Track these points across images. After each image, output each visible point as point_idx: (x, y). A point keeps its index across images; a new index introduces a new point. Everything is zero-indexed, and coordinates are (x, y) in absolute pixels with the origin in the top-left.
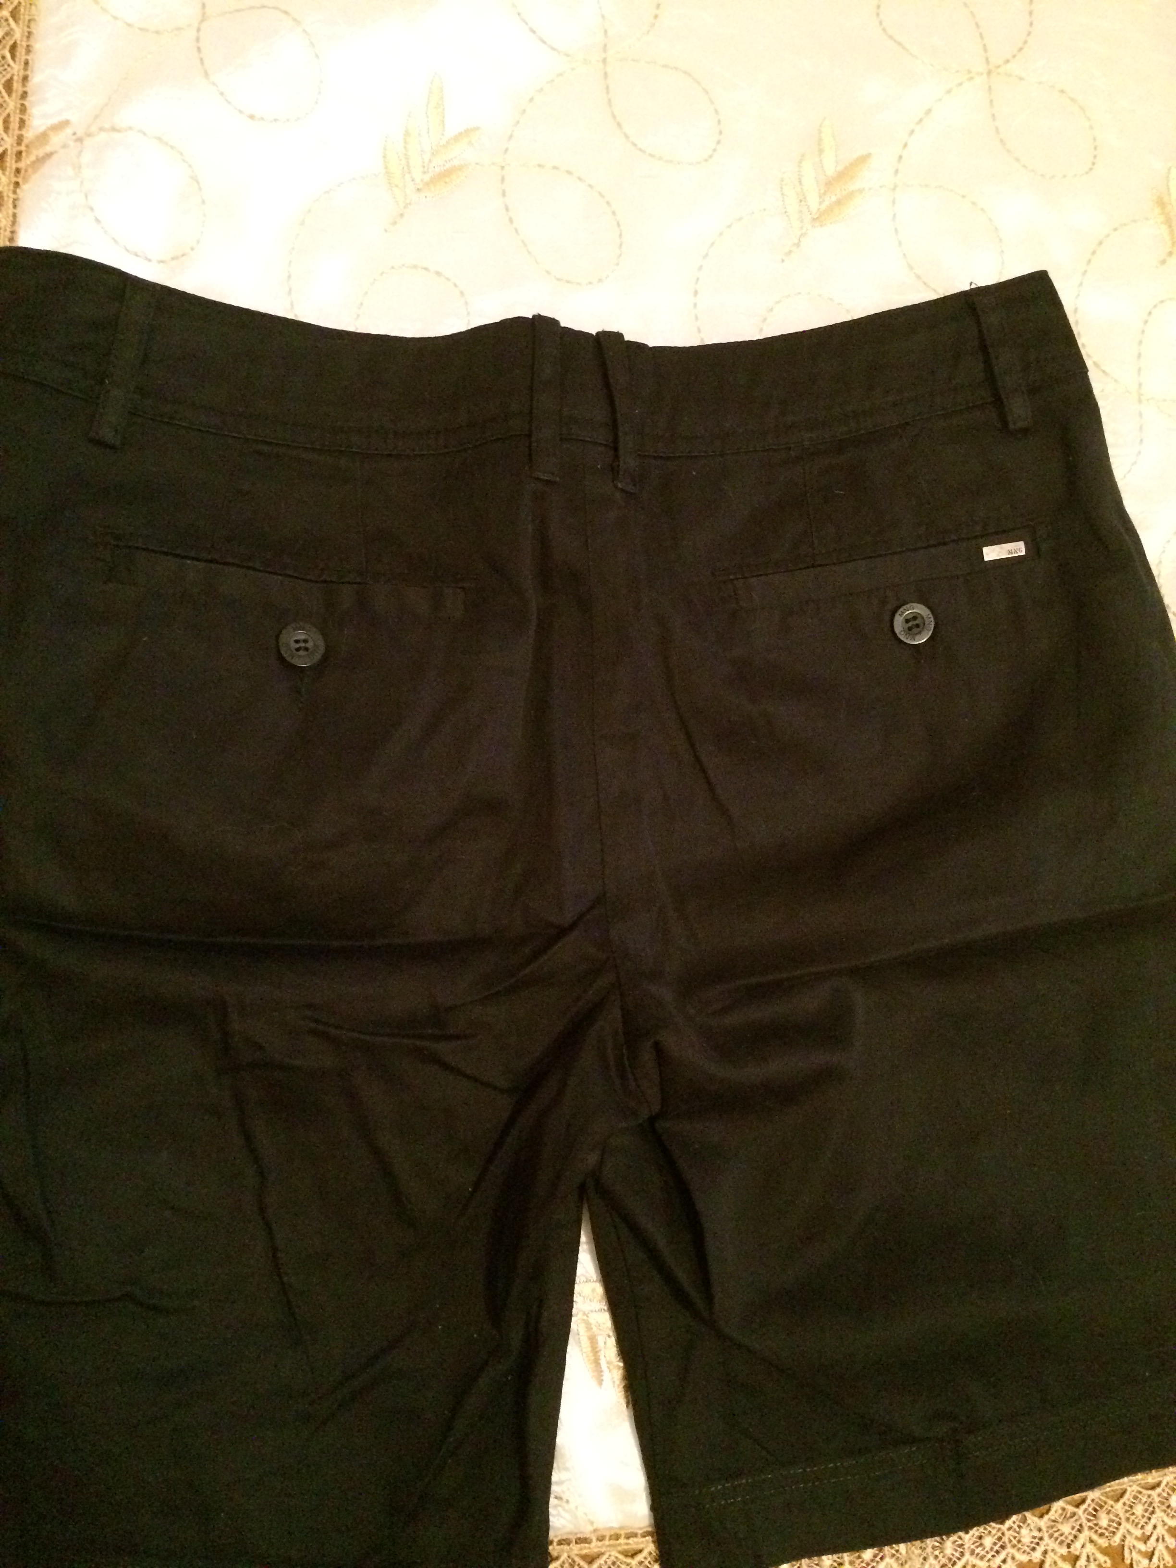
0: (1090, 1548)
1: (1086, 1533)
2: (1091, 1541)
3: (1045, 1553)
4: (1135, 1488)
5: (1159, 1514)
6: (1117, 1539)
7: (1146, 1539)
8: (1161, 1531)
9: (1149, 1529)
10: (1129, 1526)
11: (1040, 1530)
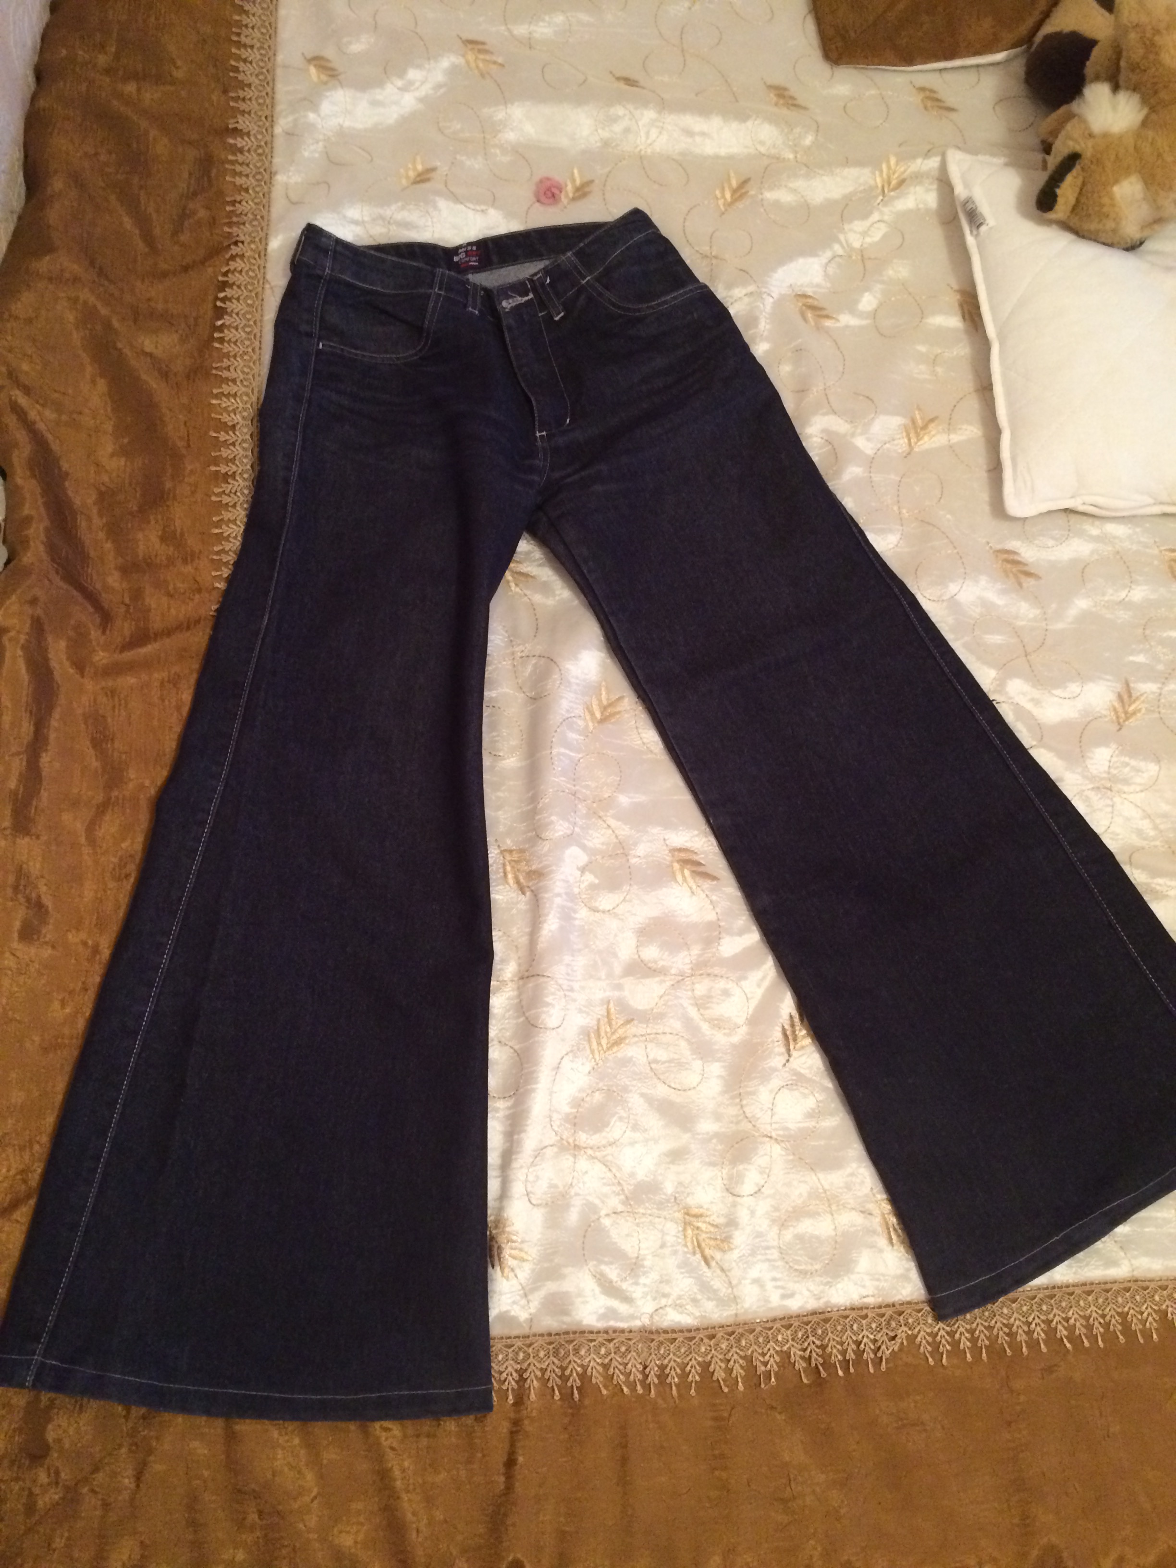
0: (736, 1356)
1: (734, 1349)
2: (737, 1353)
3: (712, 1358)
4: (760, 1329)
5: (772, 1343)
6: (750, 1352)
7: (764, 1355)
8: (772, 1351)
9: (766, 1350)
10: (756, 1347)
11: (710, 1346)
